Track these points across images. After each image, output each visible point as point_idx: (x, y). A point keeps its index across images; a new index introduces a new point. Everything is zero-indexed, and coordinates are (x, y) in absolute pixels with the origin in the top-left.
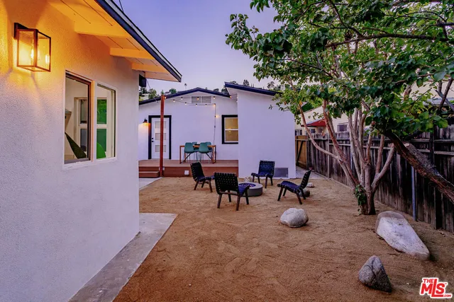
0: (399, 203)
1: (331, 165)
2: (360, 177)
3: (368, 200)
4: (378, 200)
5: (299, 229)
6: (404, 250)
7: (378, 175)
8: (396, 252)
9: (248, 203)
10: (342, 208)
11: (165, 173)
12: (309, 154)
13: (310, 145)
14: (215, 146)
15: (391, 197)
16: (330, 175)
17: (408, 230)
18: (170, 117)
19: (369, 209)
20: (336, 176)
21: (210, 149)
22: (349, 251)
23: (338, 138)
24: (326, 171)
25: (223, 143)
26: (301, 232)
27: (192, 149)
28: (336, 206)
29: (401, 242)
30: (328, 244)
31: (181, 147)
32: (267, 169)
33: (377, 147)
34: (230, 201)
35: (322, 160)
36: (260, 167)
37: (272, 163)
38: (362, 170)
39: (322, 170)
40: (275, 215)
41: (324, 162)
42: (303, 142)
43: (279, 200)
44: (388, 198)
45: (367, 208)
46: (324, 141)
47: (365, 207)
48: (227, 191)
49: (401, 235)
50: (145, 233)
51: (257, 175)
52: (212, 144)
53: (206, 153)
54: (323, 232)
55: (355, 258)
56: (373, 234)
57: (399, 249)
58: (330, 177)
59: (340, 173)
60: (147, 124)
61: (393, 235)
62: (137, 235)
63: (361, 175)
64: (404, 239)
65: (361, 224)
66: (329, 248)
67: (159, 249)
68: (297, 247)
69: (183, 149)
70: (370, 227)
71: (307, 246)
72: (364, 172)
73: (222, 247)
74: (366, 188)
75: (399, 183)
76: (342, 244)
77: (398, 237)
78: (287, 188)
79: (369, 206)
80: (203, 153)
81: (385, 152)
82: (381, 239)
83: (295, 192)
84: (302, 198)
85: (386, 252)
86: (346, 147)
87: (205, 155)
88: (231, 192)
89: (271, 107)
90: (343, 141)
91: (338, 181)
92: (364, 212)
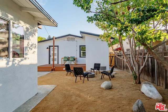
0: (150, 79)
1: (124, 65)
2: (134, 68)
3: (138, 77)
4: (142, 78)
5: (109, 90)
6: (152, 97)
7: (142, 67)
8: (148, 98)
9: (88, 80)
10: (127, 82)
11: (55, 69)
12: (115, 61)
13: (115, 57)
14: (77, 58)
15: (147, 77)
16: (123, 69)
17: (154, 89)
18: (58, 46)
19: (138, 82)
20: (125, 70)
21: (74, 59)
22: (129, 98)
23: (126, 54)
24: (122, 68)
25: (80, 57)
26: (109, 91)
27: (67, 60)
28: (125, 81)
29: (151, 94)
30: (120, 96)
31: (62, 58)
32: (97, 66)
33: (141, 56)
34: (81, 80)
35: (120, 63)
36: (94, 66)
37: (99, 64)
38: (135, 66)
39: (120, 68)
40: (99, 85)
41: (121, 64)
42: (113, 56)
43: (101, 79)
44: (146, 77)
45: (137, 81)
46: (121, 55)
47: (136, 81)
48: (79, 75)
49: (151, 91)
50: (40, 93)
51: (93, 69)
52: (75, 57)
53: (73, 61)
54: (119, 91)
55: (131, 101)
56: (140, 91)
57: (150, 97)
58: (123, 70)
59: (127, 68)
60: (48, 49)
61: (148, 91)
62: (36, 94)
63: (135, 67)
64: (152, 93)
65: (135, 88)
66: (120, 97)
67: (45, 99)
68: (107, 97)
69: (63, 59)
70: (138, 89)
71: (111, 97)
72: (136, 66)
73: (73, 98)
74: (137, 73)
75: (150, 71)
76: (126, 96)
77: (150, 92)
78: (105, 74)
79: (138, 80)
80: (71, 61)
81: (144, 58)
82: (143, 93)
83: (108, 75)
84: (111, 78)
85: (144, 98)
86: (129, 57)
87: (72, 62)
88: (81, 75)
89: (98, 39)
90: (128, 55)
91: (126, 71)
92: (136, 83)
